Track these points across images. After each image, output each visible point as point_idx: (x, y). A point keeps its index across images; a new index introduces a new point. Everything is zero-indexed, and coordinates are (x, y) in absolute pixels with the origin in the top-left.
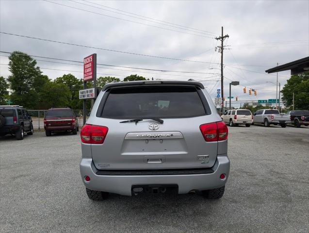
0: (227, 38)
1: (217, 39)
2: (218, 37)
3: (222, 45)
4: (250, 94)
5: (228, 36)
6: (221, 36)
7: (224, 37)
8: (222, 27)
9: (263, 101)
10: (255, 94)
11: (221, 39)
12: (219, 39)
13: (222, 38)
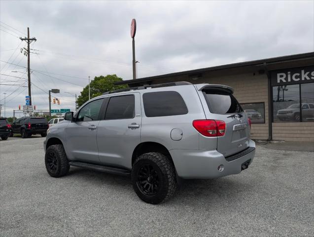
0: (34, 41)
1: (22, 39)
2: (23, 38)
3: (29, 47)
4: (55, 103)
5: (35, 40)
6: (27, 37)
7: (31, 39)
8: (28, 28)
9: (56, 110)
10: (59, 103)
11: (27, 41)
12: (25, 39)
13: (29, 40)
